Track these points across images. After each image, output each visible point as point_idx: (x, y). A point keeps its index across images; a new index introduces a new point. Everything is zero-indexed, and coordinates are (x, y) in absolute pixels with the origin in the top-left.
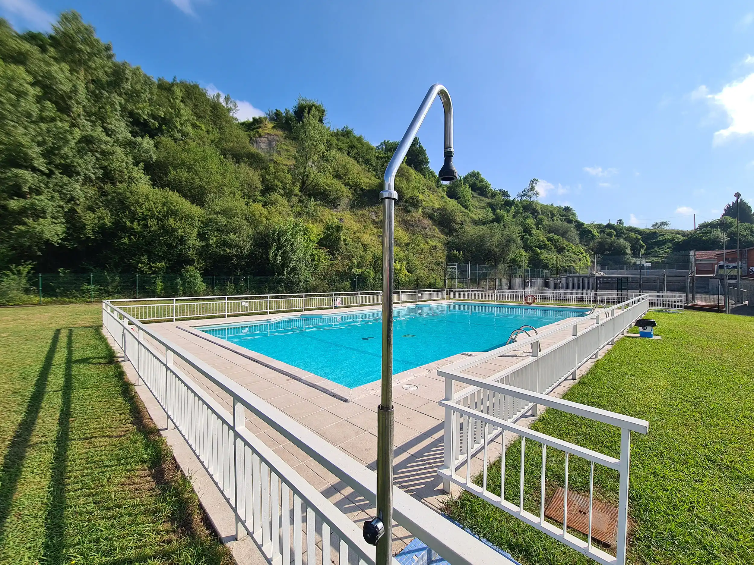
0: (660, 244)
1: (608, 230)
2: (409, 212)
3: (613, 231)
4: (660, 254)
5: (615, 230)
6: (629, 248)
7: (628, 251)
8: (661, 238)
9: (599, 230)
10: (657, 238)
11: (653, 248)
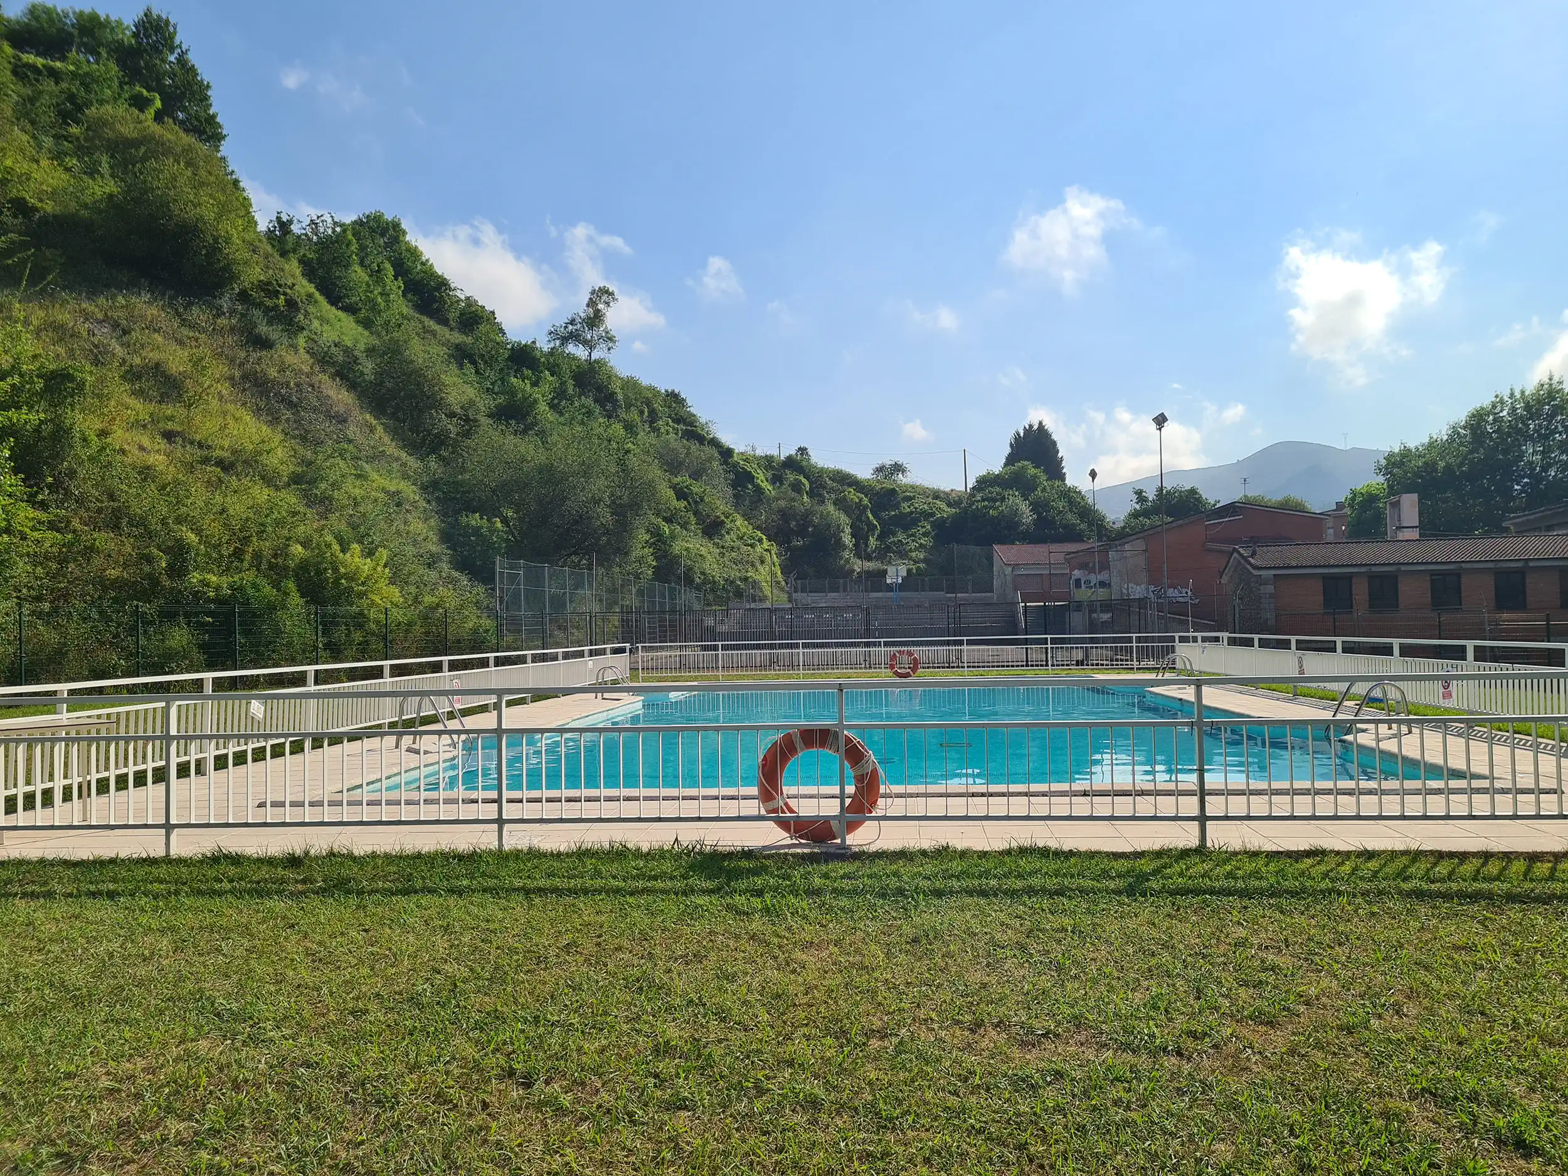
0: (908, 522)
1: (791, 476)
2: (265, 344)
3: (804, 480)
4: (911, 550)
5: (807, 477)
6: (848, 530)
7: (847, 539)
8: (906, 508)
9: (769, 475)
10: (897, 506)
11: (894, 534)
